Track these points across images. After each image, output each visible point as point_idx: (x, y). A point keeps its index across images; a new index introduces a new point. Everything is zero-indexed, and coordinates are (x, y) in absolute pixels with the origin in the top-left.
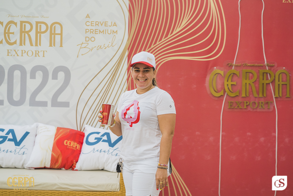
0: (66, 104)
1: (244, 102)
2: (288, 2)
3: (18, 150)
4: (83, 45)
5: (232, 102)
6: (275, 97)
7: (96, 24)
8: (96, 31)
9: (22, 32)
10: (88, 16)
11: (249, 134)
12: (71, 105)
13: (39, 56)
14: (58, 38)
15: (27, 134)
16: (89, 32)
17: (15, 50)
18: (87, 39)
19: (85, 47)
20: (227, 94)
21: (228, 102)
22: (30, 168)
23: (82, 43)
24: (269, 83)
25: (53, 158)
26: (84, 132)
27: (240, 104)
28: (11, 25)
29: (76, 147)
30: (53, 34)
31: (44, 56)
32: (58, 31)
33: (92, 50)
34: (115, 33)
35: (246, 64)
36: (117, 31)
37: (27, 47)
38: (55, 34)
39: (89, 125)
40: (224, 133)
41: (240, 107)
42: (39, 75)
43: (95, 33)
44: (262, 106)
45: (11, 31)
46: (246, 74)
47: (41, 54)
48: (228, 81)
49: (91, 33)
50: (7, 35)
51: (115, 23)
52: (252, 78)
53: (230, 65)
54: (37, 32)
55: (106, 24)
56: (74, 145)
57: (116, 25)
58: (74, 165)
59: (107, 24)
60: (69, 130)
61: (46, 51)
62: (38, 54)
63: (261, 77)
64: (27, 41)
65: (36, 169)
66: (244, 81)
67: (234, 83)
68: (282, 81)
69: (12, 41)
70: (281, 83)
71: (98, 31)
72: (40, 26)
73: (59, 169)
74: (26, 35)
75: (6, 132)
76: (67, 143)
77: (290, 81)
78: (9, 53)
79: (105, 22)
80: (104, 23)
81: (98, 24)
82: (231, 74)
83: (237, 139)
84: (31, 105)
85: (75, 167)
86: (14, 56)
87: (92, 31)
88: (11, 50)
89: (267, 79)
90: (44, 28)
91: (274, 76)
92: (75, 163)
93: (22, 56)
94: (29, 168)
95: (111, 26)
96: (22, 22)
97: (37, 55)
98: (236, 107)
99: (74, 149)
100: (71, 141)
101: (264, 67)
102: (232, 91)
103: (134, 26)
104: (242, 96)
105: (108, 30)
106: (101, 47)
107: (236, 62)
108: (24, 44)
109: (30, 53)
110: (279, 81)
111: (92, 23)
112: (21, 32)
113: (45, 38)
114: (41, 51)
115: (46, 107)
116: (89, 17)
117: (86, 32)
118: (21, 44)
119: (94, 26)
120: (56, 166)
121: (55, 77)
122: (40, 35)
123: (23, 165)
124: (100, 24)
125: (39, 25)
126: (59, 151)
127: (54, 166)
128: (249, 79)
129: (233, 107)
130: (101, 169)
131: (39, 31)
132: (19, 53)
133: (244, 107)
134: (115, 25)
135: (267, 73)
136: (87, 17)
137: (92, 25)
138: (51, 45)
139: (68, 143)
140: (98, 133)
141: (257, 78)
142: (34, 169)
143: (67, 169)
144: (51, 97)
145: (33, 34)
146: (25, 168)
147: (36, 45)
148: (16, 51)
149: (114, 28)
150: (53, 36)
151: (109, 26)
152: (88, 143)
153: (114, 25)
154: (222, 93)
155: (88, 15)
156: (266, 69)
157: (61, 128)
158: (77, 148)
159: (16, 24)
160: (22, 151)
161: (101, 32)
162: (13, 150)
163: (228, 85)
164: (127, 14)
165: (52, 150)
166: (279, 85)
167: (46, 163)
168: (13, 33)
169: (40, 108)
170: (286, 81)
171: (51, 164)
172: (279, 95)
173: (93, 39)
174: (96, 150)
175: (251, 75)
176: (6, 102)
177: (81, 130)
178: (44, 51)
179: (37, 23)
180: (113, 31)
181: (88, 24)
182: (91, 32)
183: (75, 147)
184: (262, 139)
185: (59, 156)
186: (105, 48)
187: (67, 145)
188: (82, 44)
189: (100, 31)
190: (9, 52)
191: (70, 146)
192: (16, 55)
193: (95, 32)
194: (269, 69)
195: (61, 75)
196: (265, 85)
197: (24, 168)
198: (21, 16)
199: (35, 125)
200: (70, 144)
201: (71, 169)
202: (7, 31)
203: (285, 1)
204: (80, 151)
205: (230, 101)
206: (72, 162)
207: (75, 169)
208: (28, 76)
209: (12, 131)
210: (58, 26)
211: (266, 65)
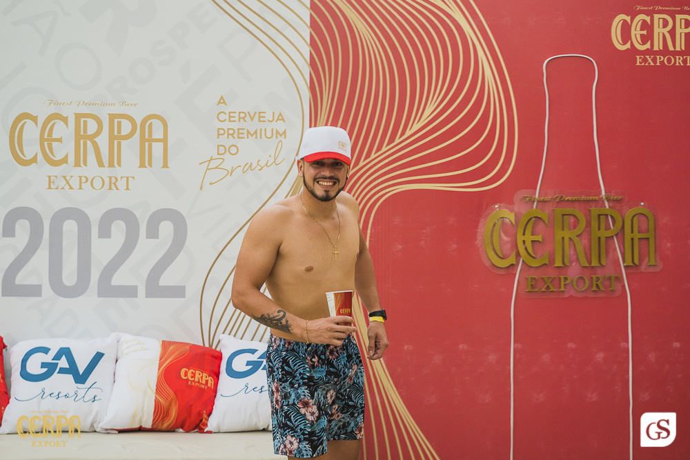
0: (178, 292)
1: (560, 278)
2: (647, 64)
3: (81, 394)
4: (214, 164)
5: (534, 278)
6: (625, 267)
7: (240, 118)
8: (241, 131)
9: (81, 137)
10: (222, 101)
11: (571, 345)
12: (188, 293)
13: (117, 189)
14: (157, 148)
15: (99, 356)
16: (226, 135)
17: (64, 177)
18: (222, 150)
19: (216, 168)
20: (523, 261)
21: (527, 278)
22: (109, 431)
23: (211, 159)
24: (612, 237)
25: (158, 406)
26: (218, 349)
27: (551, 282)
28: (55, 123)
29: (207, 381)
30: (146, 141)
31: (127, 189)
32: (158, 133)
33: (232, 172)
34: (281, 135)
35: (562, 197)
36: (285, 132)
37: (91, 168)
38: (152, 140)
39: (229, 334)
40: (520, 346)
41: (552, 289)
42: (119, 230)
43: (239, 138)
44: (597, 285)
45: (54, 136)
46: (563, 218)
47: (121, 184)
48: (524, 234)
49: (230, 136)
50: (46, 143)
51: (280, 115)
52: (575, 228)
53: (527, 199)
54: (112, 138)
55: (260, 116)
56: (201, 377)
57: (283, 119)
58: (204, 420)
59: (264, 117)
60: (188, 347)
61: (133, 178)
62: (115, 184)
63: (594, 224)
64: (91, 157)
65: (121, 431)
66: (559, 234)
67: (539, 238)
68: (639, 232)
69: (58, 157)
70: (637, 236)
71: (245, 132)
72: (119, 123)
73: (171, 430)
74: (89, 143)
75: (52, 353)
76: (186, 374)
77: (655, 232)
78: (52, 183)
79: (260, 113)
80: (257, 115)
81: (243, 118)
82: (531, 219)
83: (546, 358)
84: (101, 294)
85: (206, 425)
86: (63, 188)
87: (231, 132)
88: (56, 177)
89: (608, 228)
90: (126, 127)
91: (621, 220)
92: (205, 416)
93: (80, 188)
94: (107, 430)
95: (272, 121)
96: (78, 117)
97: (113, 185)
98: (543, 290)
99: (203, 387)
100: (195, 370)
101: (599, 202)
102: (533, 255)
103: (322, 121)
104: (555, 265)
105: (265, 129)
106: (251, 166)
107: (539, 193)
108: (85, 164)
109: (98, 183)
110: (632, 232)
111: (232, 115)
112: (78, 137)
113: (130, 150)
114: (122, 177)
115: (135, 299)
116: (224, 103)
117: (219, 135)
118: (77, 164)
119: (235, 121)
120: (165, 425)
121: (153, 233)
122: (119, 144)
123: (92, 426)
124: (248, 118)
125: (116, 120)
126: (172, 393)
127: (160, 424)
128: (570, 230)
129: (537, 290)
130: (262, 428)
131: (116, 134)
132: (75, 183)
133: (560, 288)
134: (281, 118)
135: (607, 215)
136: (219, 103)
137: (232, 119)
138: (142, 165)
139: (189, 374)
140: (253, 351)
141: (586, 227)
142: (117, 432)
143: (188, 431)
144: (145, 277)
145: (103, 141)
146: (97, 430)
147: (111, 165)
148: (68, 178)
149: (280, 126)
150: (147, 144)
151: (269, 121)
152: (233, 374)
153: (278, 119)
154: (512, 260)
155: (222, 98)
156: (605, 207)
157: (171, 343)
158: (209, 385)
159: (65, 120)
160: (91, 393)
161: (252, 135)
162: (72, 394)
163: (524, 241)
164: (306, 94)
165: (155, 391)
166: (632, 239)
167: (144, 419)
168: (60, 140)
169: (122, 301)
170: (647, 231)
171: (153, 420)
172: (633, 262)
173: (233, 150)
174: (250, 388)
175: (572, 220)
176: (47, 290)
177: (211, 346)
178: (127, 178)
179: (112, 117)
180: (277, 132)
181: (222, 117)
182: (228, 134)
183: (204, 382)
184: (600, 356)
185: (171, 403)
186: (259, 167)
187: (188, 380)
188: (210, 161)
189: (248, 132)
190: (52, 181)
191: (194, 381)
192: (67, 187)
193: (239, 133)
194: (610, 207)
195: (166, 228)
196: (603, 240)
197: (95, 431)
198: (77, 103)
199: (112, 337)
200: (194, 376)
201: (196, 430)
202: (46, 137)
203: (640, 63)
204: (215, 391)
205: (529, 277)
206: (200, 414)
207: (205, 431)
208: (95, 231)
209: (65, 352)
210: (157, 124)
211: (604, 198)
